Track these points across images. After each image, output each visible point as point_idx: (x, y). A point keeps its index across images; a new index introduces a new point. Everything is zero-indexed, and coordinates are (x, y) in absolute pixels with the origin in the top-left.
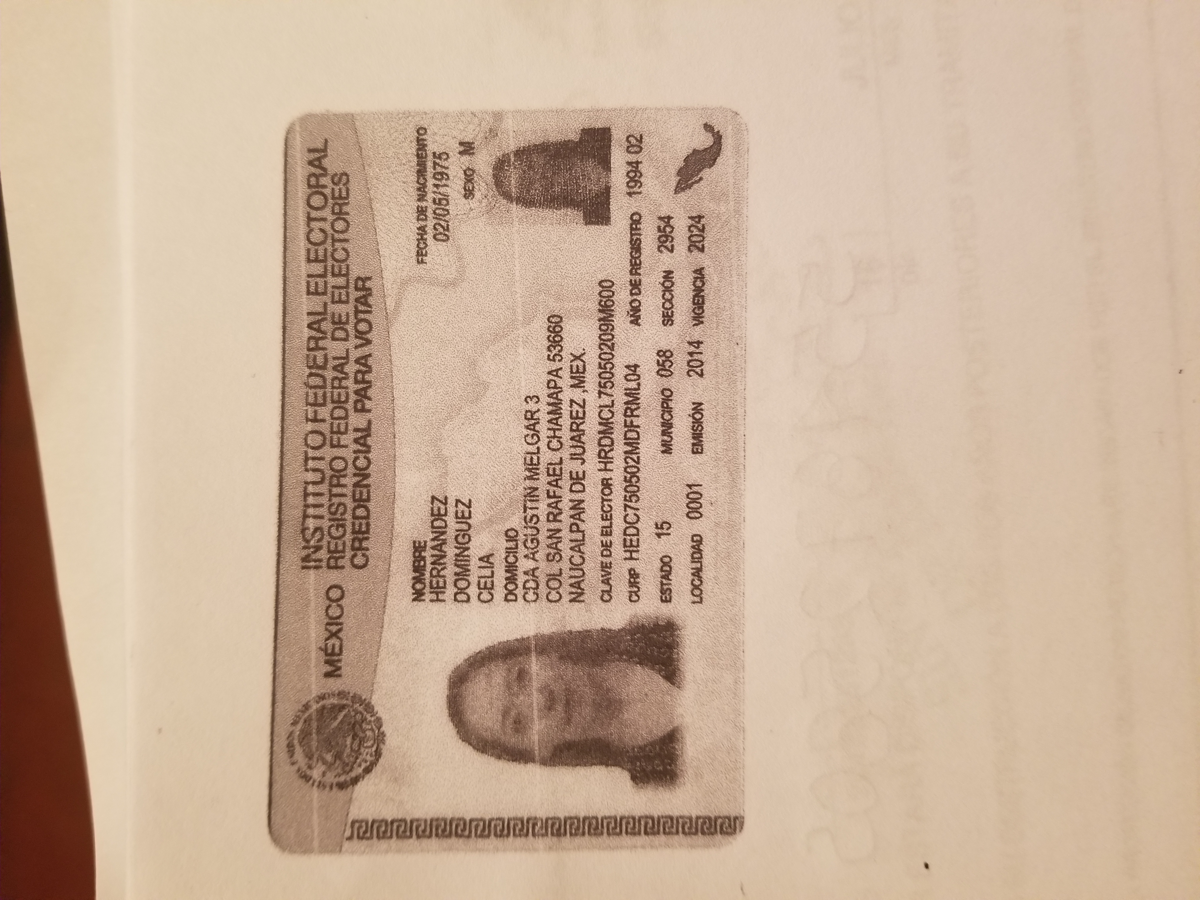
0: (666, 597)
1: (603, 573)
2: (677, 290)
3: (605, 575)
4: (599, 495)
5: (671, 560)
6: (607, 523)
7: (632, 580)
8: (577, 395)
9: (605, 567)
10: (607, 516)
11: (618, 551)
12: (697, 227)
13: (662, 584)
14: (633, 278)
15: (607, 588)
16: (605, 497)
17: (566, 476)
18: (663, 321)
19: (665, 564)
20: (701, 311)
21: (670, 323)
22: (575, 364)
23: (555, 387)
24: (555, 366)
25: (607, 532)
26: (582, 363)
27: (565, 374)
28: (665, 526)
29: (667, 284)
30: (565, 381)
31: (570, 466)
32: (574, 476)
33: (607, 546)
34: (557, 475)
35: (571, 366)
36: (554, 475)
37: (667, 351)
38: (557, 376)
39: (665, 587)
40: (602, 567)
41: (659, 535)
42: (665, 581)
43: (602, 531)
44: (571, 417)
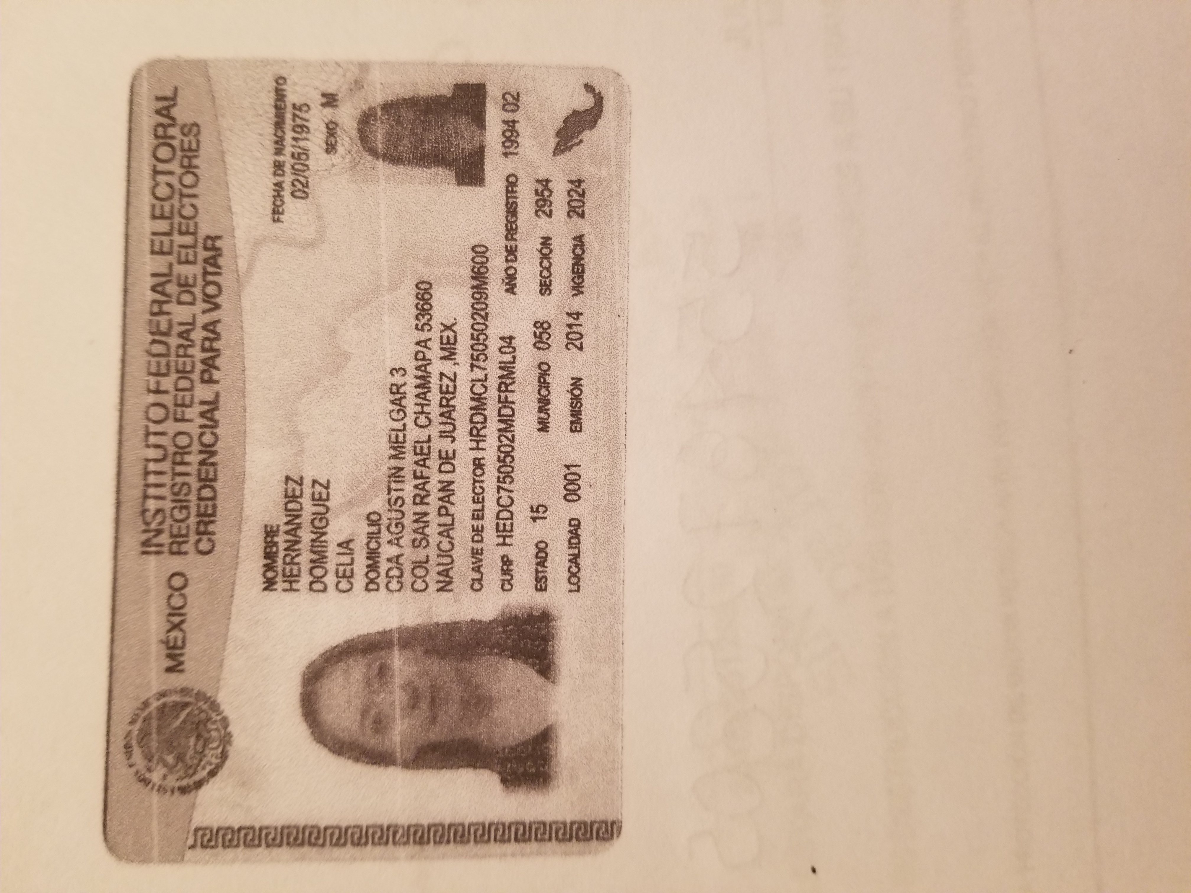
0: (541, 586)
1: (474, 560)
2: (555, 258)
3: (476, 563)
4: (470, 475)
5: (547, 546)
6: (479, 506)
7: (505, 567)
8: (448, 367)
9: (476, 554)
10: (478, 498)
11: (490, 536)
12: (576, 192)
13: (537, 571)
14: (509, 243)
15: (477, 576)
16: (477, 478)
17: (434, 455)
18: (541, 291)
19: (540, 550)
20: (581, 280)
21: (548, 292)
22: (445, 334)
23: (424, 359)
24: (424, 336)
25: (478, 515)
26: (453, 334)
27: (435, 345)
28: (541, 509)
29: (545, 251)
30: (435, 352)
31: (439, 444)
32: (444, 455)
33: (478, 531)
34: (425, 454)
35: (441, 337)
36: (422, 454)
37: (544, 323)
38: (425, 347)
39: (540, 575)
40: (473, 553)
41: (534, 519)
42: (540, 569)
43: (473, 515)
44: (441, 392)
